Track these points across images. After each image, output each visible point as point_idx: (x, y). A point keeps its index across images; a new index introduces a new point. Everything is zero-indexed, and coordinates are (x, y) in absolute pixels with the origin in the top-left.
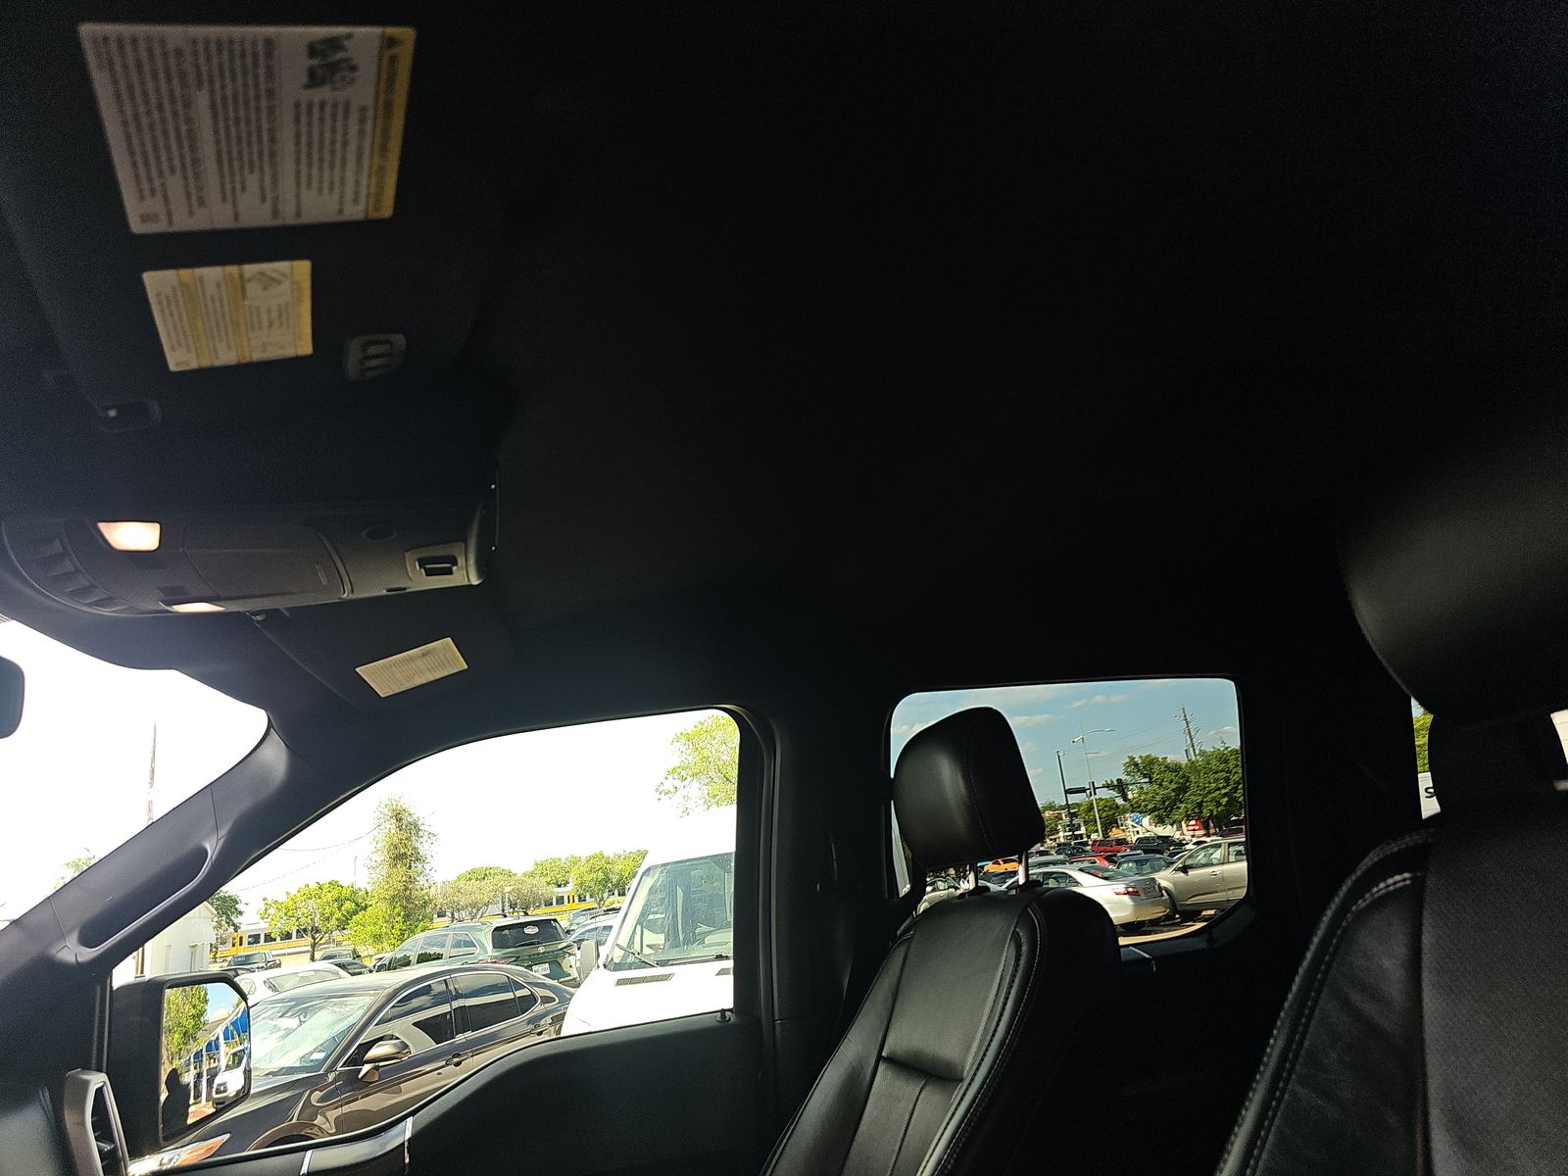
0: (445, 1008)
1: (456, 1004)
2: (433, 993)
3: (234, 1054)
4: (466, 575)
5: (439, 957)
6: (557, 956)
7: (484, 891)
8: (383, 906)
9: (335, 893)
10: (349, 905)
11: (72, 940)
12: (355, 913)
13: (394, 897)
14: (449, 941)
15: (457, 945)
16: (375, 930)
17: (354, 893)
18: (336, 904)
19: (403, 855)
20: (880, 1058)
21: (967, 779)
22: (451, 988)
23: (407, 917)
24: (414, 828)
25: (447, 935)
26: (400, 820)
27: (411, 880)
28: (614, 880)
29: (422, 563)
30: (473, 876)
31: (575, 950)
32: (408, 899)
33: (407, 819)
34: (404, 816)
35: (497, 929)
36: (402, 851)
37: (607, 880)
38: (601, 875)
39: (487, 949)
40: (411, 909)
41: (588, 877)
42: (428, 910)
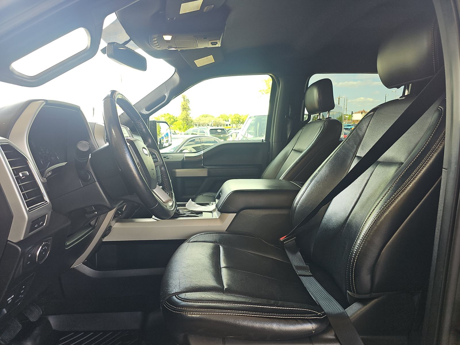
0: (199, 145)
1: (202, 144)
2: (195, 141)
3: (167, 140)
4: (219, 45)
5: (197, 134)
6: (225, 138)
7: (206, 121)
8: (181, 121)
9: (169, 116)
10: (172, 120)
11: (144, 110)
12: (174, 122)
13: (184, 119)
14: (199, 131)
15: (201, 132)
16: (179, 127)
17: (174, 117)
18: (169, 119)
19: (185, 108)
20: (292, 149)
21: (319, 95)
22: (201, 140)
23: (187, 124)
24: (188, 101)
25: (198, 130)
26: (184, 98)
27: (188, 115)
28: (241, 121)
29: (212, 43)
30: (204, 116)
31: (230, 137)
32: (187, 120)
33: (186, 98)
34: (185, 97)
35: (211, 129)
36: (185, 107)
37: (239, 121)
38: (238, 120)
39: (208, 134)
40: (188, 123)
41: (234, 120)
42: (192, 124)
